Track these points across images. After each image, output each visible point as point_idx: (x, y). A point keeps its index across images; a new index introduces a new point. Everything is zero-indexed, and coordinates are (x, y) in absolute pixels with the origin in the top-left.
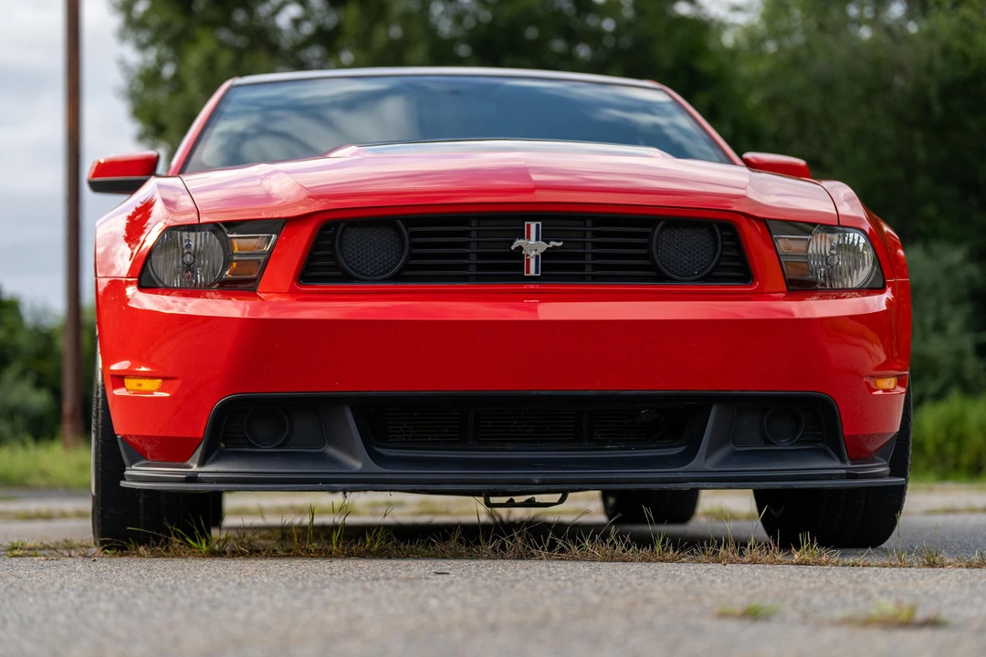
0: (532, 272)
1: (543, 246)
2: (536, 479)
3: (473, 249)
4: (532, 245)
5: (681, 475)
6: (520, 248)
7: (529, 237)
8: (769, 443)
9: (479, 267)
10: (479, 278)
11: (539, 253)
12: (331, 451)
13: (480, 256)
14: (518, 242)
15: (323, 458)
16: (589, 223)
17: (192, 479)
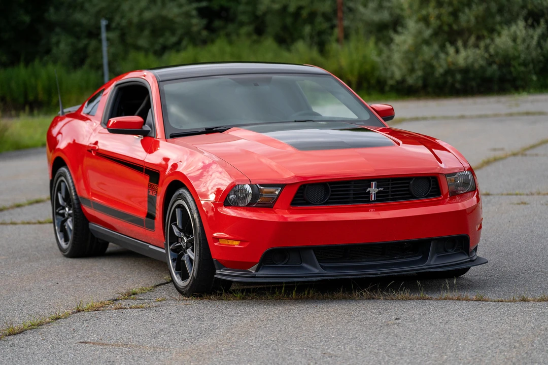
0: (373, 199)
1: (377, 190)
2: (379, 272)
3: (352, 192)
4: (373, 190)
5: (423, 267)
6: (369, 191)
7: (372, 187)
8: (447, 252)
9: (354, 198)
10: (354, 202)
11: (375, 192)
12: (304, 265)
13: (354, 194)
14: (369, 189)
15: (302, 268)
16: (391, 181)
17: (254, 277)
